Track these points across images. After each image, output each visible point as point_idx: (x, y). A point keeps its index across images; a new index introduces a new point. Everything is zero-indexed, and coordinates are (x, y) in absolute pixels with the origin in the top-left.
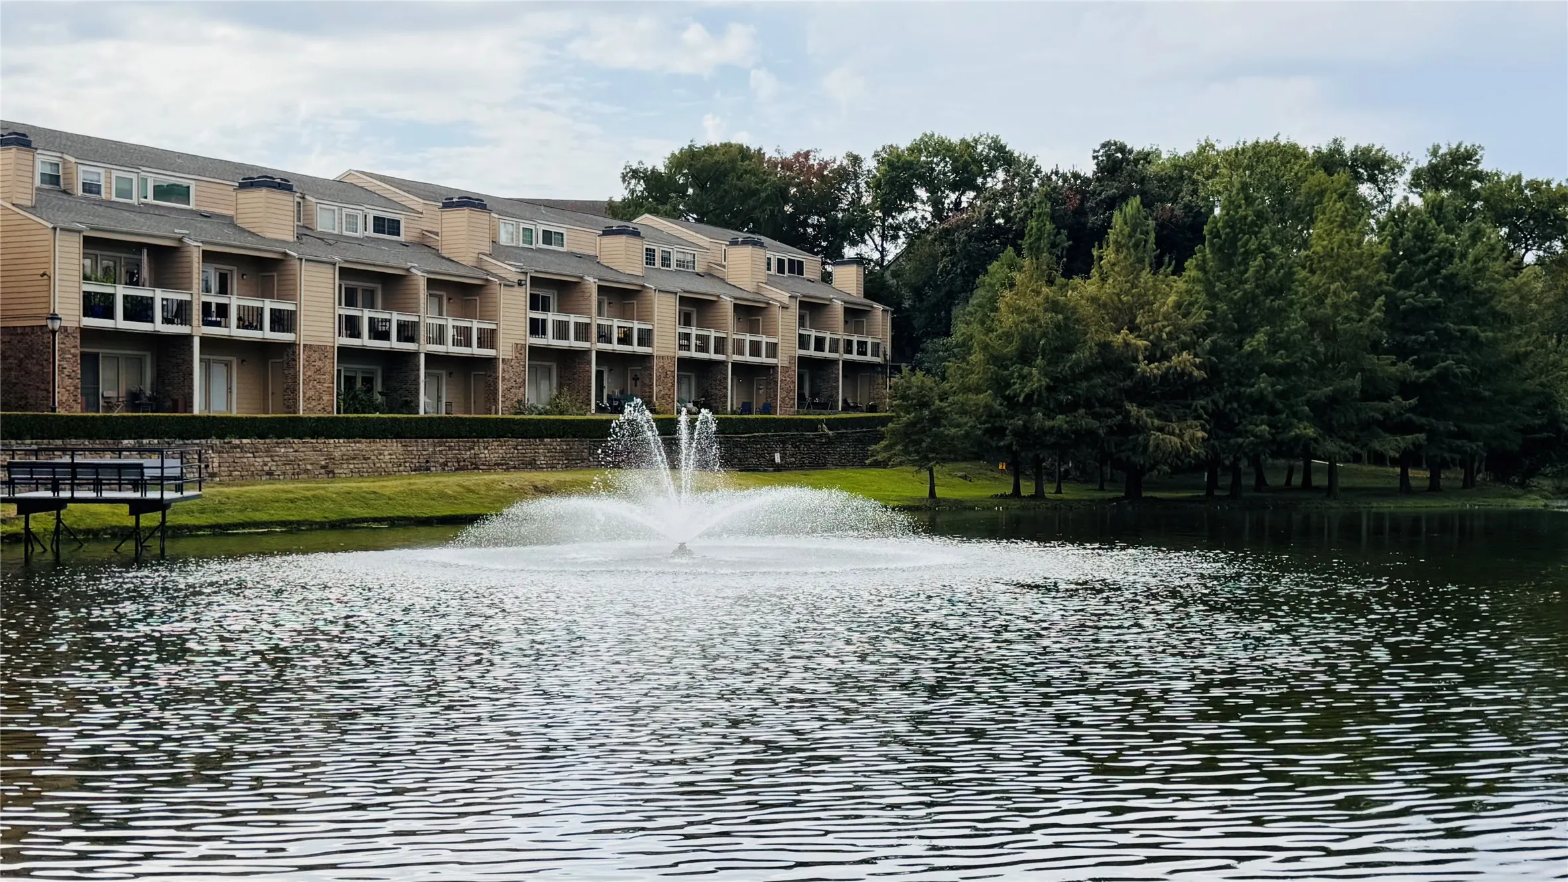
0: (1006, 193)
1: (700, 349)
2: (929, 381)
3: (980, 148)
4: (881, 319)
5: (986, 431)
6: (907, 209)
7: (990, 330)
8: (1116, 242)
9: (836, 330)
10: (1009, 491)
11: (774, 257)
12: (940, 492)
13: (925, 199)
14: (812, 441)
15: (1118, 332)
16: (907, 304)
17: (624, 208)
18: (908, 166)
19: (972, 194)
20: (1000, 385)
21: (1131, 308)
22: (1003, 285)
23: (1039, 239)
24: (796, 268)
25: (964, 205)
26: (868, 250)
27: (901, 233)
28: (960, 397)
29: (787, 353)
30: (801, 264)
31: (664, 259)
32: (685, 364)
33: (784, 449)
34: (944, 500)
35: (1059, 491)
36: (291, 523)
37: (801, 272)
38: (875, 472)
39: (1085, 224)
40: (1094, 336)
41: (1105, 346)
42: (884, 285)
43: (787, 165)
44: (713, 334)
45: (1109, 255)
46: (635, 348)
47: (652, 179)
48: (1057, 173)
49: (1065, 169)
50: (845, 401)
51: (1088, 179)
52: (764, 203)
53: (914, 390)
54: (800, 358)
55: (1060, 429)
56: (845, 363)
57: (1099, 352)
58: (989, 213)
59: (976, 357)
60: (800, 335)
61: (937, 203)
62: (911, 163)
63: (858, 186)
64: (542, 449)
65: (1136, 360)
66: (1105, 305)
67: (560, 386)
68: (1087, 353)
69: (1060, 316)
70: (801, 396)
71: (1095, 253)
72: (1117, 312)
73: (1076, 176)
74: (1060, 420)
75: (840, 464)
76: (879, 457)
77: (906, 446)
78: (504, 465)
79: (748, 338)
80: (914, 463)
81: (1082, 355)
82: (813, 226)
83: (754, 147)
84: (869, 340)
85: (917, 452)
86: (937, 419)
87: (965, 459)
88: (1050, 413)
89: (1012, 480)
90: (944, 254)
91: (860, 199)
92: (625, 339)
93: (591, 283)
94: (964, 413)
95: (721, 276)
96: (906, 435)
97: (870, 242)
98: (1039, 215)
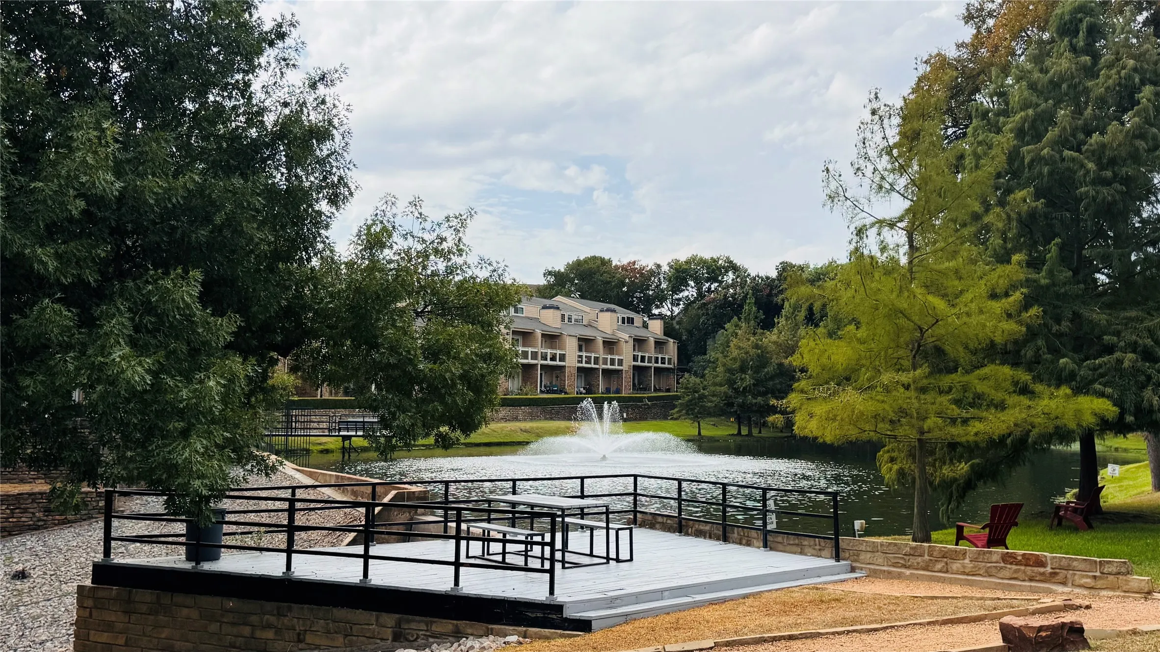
0: (733, 285)
1: (587, 362)
2: (698, 380)
3: (720, 262)
4: (672, 347)
5: (725, 404)
6: (684, 290)
7: (726, 356)
8: (786, 316)
9: (651, 351)
10: (736, 432)
11: (620, 316)
12: (703, 433)
13: (693, 285)
14: (641, 407)
15: (787, 358)
16: (684, 337)
17: (544, 290)
18: (685, 271)
19: (716, 284)
20: (731, 383)
21: (793, 347)
22: (732, 336)
23: (749, 314)
24: (631, 321)
25: (713, 289)
26: (665, 311)
27: (681, 303)
28: (713, 388)
29: (628, 363)
30: (633, 319)
31: (569, 318)
32: (580, 369)
33: (628, 411)
34: (704, 436)
35: (760, 432)
36: (427, 445)
37: (633, 323)
38: (671, 422)
39: (772, 301)
40: (775, 360)
41: (781, 365)
42: (673, 329)
43: (624, 268)
44: (593, 355)
45: (782, 321)
46: (558, 363)
47: (557, 275)
48: (758, 276)
49: (763, 274)
50: (654, 386)
51: (774, 279)
52: (614, 287)
53: (691, 385)
54: (634, 366)
55: (760, 403)
56: (655, 368)
57: (778, 368)
58: (725, 295)
59: (720, 369)
60: (634, 355)
61: (699, 290)
62: (687, 269)
63: (659, 278)
64: (521, 411)
65: (796, 372)
66: (781, 345)
67: (523, 380)
68: (772, 369)
69: (759, 351)
70: (634, 384)
71: (776, 321)
72: (786, 348)
73: (768, 278)
74: (760, 399)
75: (654, 418)
76: (675, 416)
77: (687, 411)
78: (505, 419)
79: (609, 357)
80: (691, 419)
81: (769, 369)
82: (636, 297)
83: (607, 258)
84: (667, 357)
85: (692, 414)
86: (702, 397)
87: (714, 416)
88: (755, 396)
89: (737, 426)
90: (703, 314)
91: (660, 285)
92: (553, 358)
93: (539, 333)
94: (713, 396)
95: (595, 326)
96: (687, 406)
97: (665, 306)
98: (749, 303)
